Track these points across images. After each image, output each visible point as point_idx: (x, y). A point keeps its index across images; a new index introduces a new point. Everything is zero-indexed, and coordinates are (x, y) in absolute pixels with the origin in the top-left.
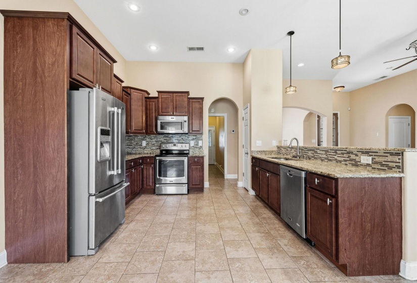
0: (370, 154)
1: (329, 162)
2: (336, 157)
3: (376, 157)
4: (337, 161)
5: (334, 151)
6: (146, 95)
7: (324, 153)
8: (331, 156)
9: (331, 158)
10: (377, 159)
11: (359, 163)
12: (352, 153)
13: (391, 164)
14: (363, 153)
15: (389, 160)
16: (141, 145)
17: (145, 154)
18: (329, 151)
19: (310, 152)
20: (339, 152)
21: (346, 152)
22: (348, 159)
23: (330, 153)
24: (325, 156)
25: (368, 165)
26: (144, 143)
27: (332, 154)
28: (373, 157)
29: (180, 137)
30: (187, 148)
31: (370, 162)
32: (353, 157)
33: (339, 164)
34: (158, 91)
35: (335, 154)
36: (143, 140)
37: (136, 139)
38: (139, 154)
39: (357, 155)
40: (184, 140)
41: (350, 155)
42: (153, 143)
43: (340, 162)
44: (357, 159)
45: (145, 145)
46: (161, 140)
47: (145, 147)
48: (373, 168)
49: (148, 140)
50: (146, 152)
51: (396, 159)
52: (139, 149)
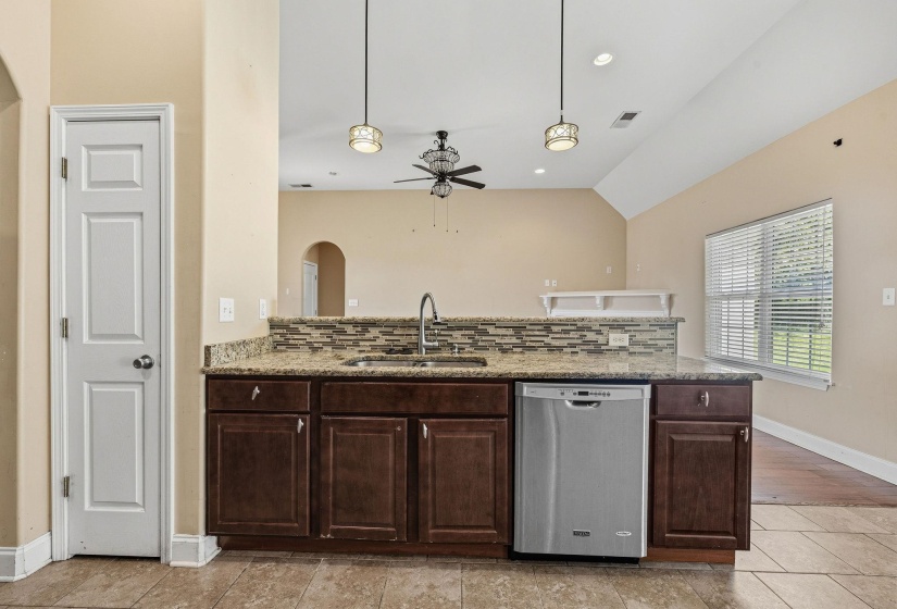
0: (627, 328)
1: (528, 354)
2: (547, 340)
3: (637, 334)
4: (551, 349)
5: (540, 327)
7: (511, 332)
8: (533, 339)
9: (534, 344)
10: (639, 337)
11: (603, 347)
12: (589, 329)
13: (660, 343)
14: (612, 327)
15: (658, 337)
18: (528, 327)
19: (457, 334)
20: (555, 329)
21: (573, 328)
22: (579, 341)
23: (530, 333)
24: (514, 340)
25: (622, 348)
27: (537, 333)
28: (633, 333)
31: (626, 343)
32: (591, 336)
33: (557, 355)
35: (543, 333)
39: (599, 332)
41: (585, 333)
43: (560, 349)
44: (601, 339)
48: (631, 353)
51: (667, 333)
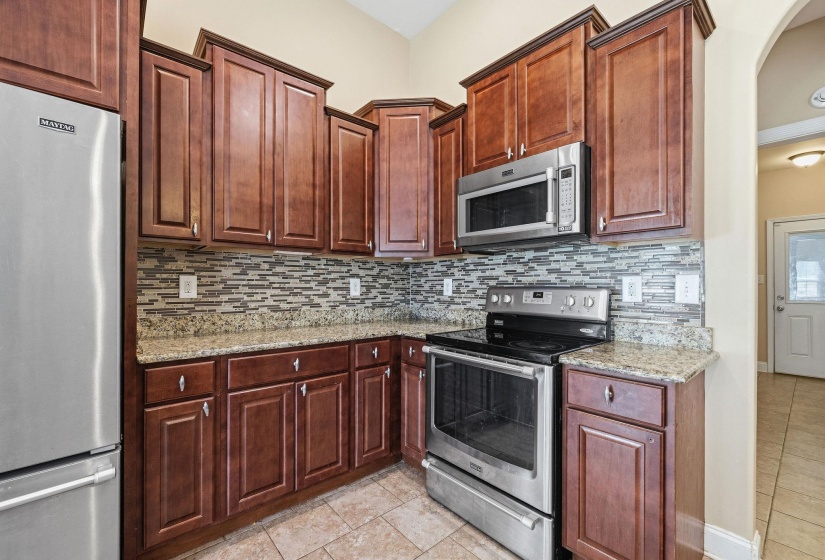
6: (436, 114)
16: (441, 293)
17: (448, 322)
26: (448, 286)
29: (570, 258)
30: (601, 314)
34: (464, 83)
36: (445, 274)
37: (429, 272)
38: (436, 321)
40: (586, 273)
42: (472, 286)
45: (450, 293)
46: (494, 273)
47: (451, 301)
49: (458, 274)
50: (451, 316)
52: (436, 305)
